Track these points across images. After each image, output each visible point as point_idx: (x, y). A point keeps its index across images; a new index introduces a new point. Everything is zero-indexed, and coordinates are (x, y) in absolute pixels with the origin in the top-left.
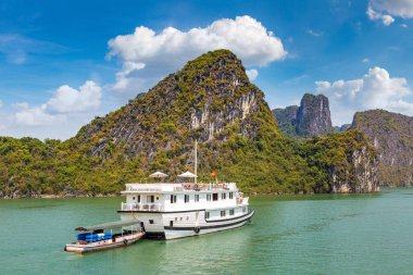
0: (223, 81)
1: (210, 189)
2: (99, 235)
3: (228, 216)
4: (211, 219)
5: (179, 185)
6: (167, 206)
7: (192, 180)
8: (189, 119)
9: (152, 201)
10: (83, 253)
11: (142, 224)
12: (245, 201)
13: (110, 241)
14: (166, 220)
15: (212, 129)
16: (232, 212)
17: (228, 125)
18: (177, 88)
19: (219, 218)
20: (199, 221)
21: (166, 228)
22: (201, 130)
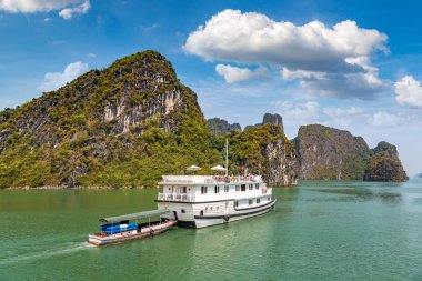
0: (146, 78)
1: (239, 181)
2: (122, 226)
3: (255, 204)
4: (240, 207)
5: (210, 177)
6: (198, 196)
7: (223, 173)
8: (102, 111)
9: (185, 192)
10: (101, 245)
11: (175, 213)
12: (269, 192)
13: (135, 232)
14: (196, 210)
15: (127, 122)
16: (258, 201)
17: (147, 119)
18: (96, 82)
19: (246, 206)
20: (228, 210)
21: (196, 217)
22: (114, 122)
